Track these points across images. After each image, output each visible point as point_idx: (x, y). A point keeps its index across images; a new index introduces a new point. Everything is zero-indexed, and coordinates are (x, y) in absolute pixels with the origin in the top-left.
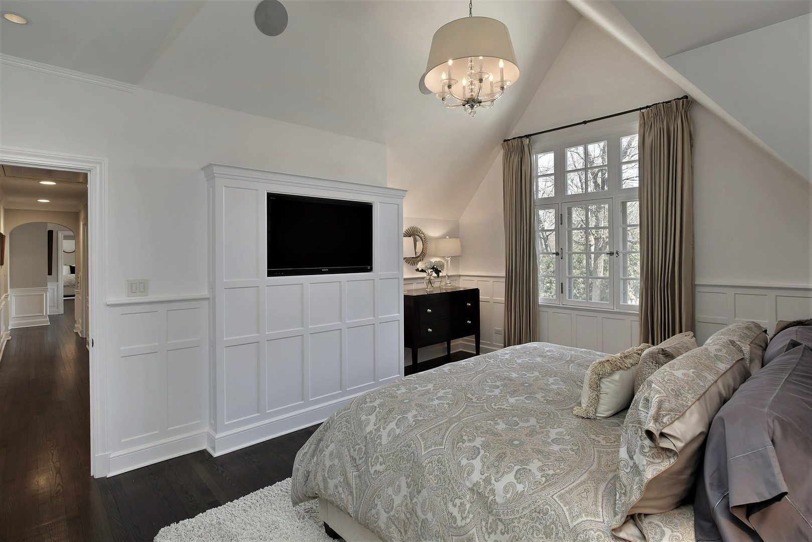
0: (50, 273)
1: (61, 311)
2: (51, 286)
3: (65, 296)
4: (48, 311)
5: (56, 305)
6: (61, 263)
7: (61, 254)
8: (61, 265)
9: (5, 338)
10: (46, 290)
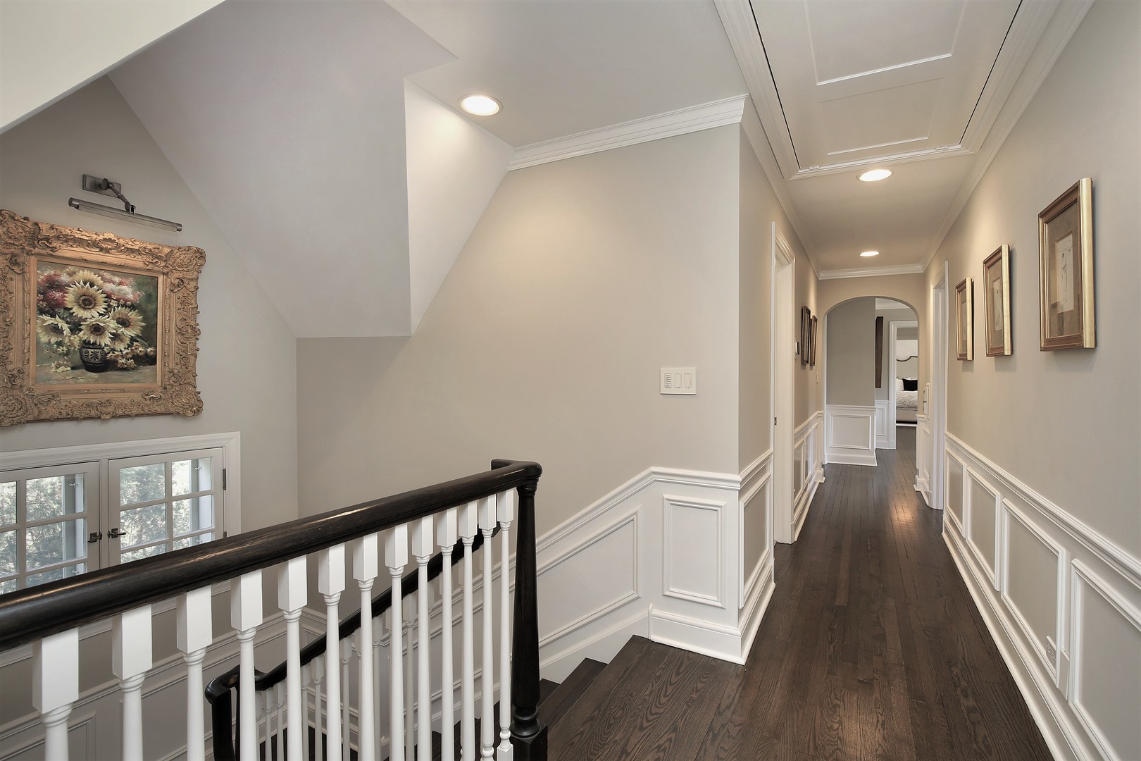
0: (878, 385)
1: (892, 444)
2: (879, 404)
3: (898, 422)
4: (874, 444)
5: (885, 434)
6: (894, 375)
7: (893, 364)
8: (894, 378)
9: (817, 478)
10: (873, 411)
